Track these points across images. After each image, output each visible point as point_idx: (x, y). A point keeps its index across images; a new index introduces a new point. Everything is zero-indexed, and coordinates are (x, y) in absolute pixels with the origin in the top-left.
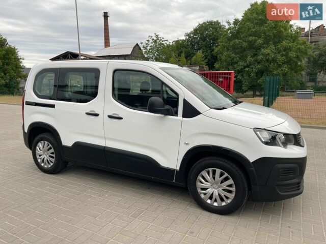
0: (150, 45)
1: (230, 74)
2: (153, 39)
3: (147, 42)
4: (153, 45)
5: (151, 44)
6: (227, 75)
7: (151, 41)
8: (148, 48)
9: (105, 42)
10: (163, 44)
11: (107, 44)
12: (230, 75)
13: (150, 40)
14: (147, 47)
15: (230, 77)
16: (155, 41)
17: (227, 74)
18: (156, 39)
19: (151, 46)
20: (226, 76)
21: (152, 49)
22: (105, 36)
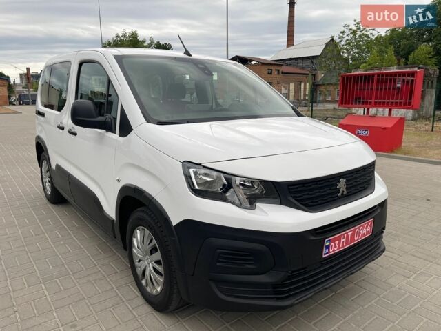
0: (345, 39)
1: (413, 74)
2: (351, 29)
3: (341, 35)
4: (350, 38)
5: (347, 38)
6: (408, 76)
7: (348, 32)
8: (343, 43)
9: (288, 41)
10: (367, 36)
11: (290, 42)
12: (413, 76)
13: (346, 30)
14: (341, 41)
15: (412, 81)
16: (354, 32)
17: (409, 74)
18: (355, 28)
19: (347, 40)
20: (406, 78)
21: (349, 44)
22: (288, 31)
